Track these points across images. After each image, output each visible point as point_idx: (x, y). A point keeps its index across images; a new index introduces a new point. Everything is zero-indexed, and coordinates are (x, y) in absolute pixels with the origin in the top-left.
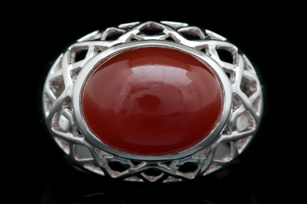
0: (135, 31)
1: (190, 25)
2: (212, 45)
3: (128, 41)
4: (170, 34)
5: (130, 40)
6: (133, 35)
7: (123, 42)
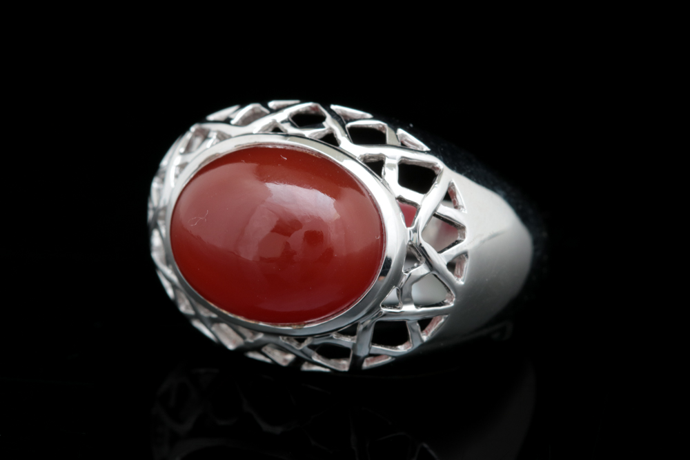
0: (281, 117)
1: (375, 118)
2: (392, 156)
3: (267, 130)
4: (331, 128)
5: (271, 130)
6: (275, 121)
7: (254, 132)
